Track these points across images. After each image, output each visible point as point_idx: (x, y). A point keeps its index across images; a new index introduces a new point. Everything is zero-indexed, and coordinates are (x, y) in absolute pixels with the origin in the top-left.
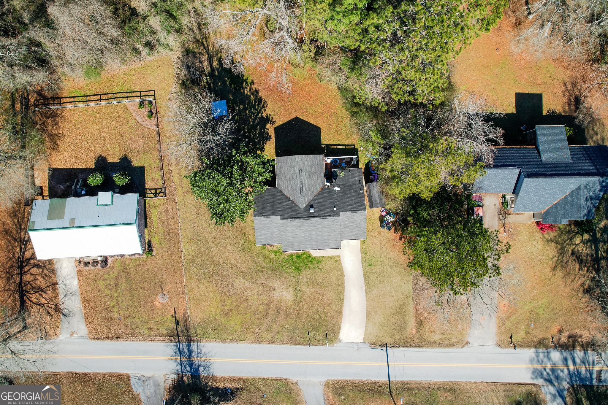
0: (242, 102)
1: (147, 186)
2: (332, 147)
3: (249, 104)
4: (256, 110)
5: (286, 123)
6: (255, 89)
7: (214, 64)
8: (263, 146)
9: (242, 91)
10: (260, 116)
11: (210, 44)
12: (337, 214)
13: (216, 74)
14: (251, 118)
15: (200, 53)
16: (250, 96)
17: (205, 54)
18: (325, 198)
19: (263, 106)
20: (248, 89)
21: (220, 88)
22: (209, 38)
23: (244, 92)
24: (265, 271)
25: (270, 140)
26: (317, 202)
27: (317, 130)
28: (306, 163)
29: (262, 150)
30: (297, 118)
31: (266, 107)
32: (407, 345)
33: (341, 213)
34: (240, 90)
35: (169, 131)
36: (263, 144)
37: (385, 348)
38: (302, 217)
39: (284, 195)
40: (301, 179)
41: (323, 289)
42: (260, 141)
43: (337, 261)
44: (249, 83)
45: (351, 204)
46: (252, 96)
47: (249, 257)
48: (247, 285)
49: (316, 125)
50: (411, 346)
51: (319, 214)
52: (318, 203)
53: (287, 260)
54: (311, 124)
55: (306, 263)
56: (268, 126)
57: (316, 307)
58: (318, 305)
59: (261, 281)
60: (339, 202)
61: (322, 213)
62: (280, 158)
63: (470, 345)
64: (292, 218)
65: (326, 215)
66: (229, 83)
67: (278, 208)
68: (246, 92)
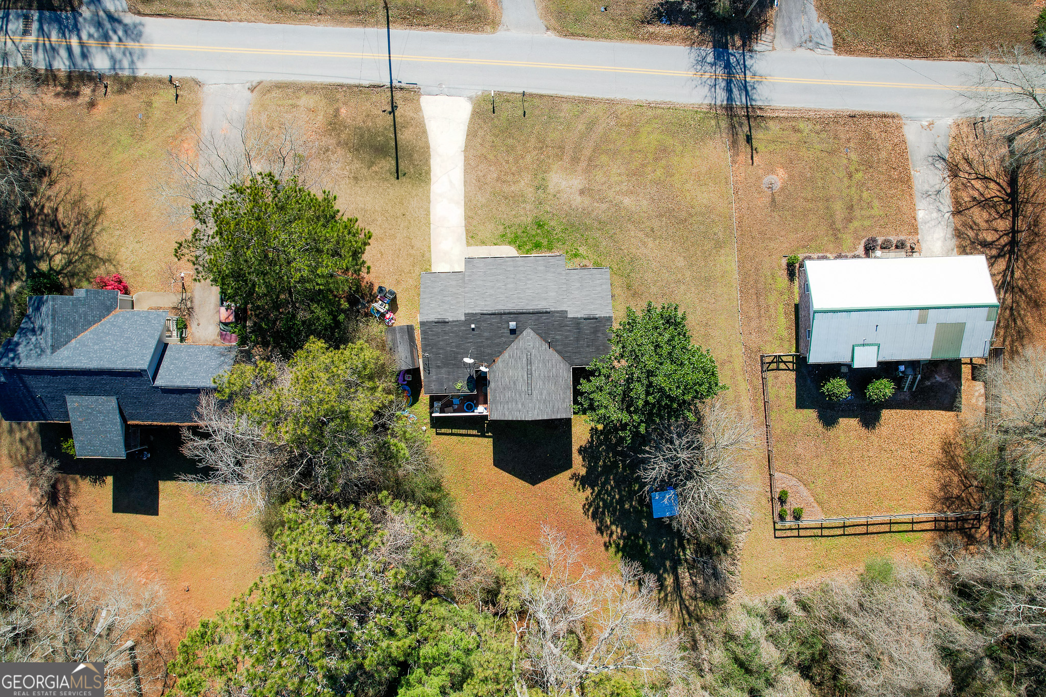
0: (625, 513)
1: (793, 375)
2: (475, 432)
3: (615, 510)
4: (603, 500)
5: (553, 476)
6: (602, 535)
7: (672, 581)
8: (592, 437)
9: (625, 533)
10: (596, 488)
11: (677, 614)
12: (471, 318)
13: (668, 563)
14: (611, 486)
15: (695, 599)
16: (612, 523)
17: (687, 598)
18: (489, 346)
19: (590, 506)
20: (614, 536)
21: (662, 538)
22: (679, 625)
23: (622, 531)
24: (596, 224)
25: (581, 447)
26: (504, 339)
27: (499, 462)
28: (520, 406)
29: (594, 431)
30: (534, 483)
31: (585, 504)
32: (356, 89)
33: (463, 318)
34: (629, 535)
35: (753, 467)
36: (592, 440)
37: (393, 85)
38: (529, 313)
39: (559, 352)
40: (530, 379)
41: (497, 189)
42: (598, 447)
43: (472, 237)
44: (613, 546)
45: (446, 333)
46: (609, 523)
47: (623, 248)
48: (627, 201)
49: (501, 471)
50: (350, 87)
51: (501, 318)
52: (502, 336)
53: (558, 240)
54: (510, 473)
55: (525, 235)
56: (583, 472)
57: (511, 159)
58: (507, 162)
59: (604, 206)
60: (467, 338)
61: (495, 320)
62: (564, 416)
63: (248, 85)
64: (547, 312)
65: (489, 317)
66: (647, 547)
67: (570, 331)
68: (619, 530)
